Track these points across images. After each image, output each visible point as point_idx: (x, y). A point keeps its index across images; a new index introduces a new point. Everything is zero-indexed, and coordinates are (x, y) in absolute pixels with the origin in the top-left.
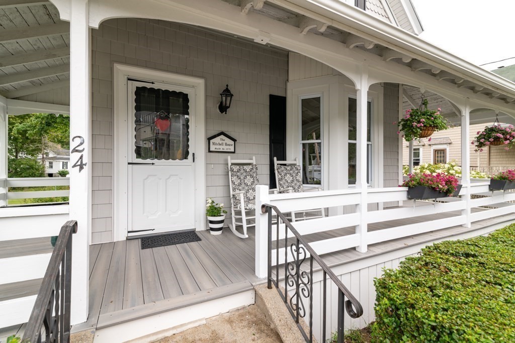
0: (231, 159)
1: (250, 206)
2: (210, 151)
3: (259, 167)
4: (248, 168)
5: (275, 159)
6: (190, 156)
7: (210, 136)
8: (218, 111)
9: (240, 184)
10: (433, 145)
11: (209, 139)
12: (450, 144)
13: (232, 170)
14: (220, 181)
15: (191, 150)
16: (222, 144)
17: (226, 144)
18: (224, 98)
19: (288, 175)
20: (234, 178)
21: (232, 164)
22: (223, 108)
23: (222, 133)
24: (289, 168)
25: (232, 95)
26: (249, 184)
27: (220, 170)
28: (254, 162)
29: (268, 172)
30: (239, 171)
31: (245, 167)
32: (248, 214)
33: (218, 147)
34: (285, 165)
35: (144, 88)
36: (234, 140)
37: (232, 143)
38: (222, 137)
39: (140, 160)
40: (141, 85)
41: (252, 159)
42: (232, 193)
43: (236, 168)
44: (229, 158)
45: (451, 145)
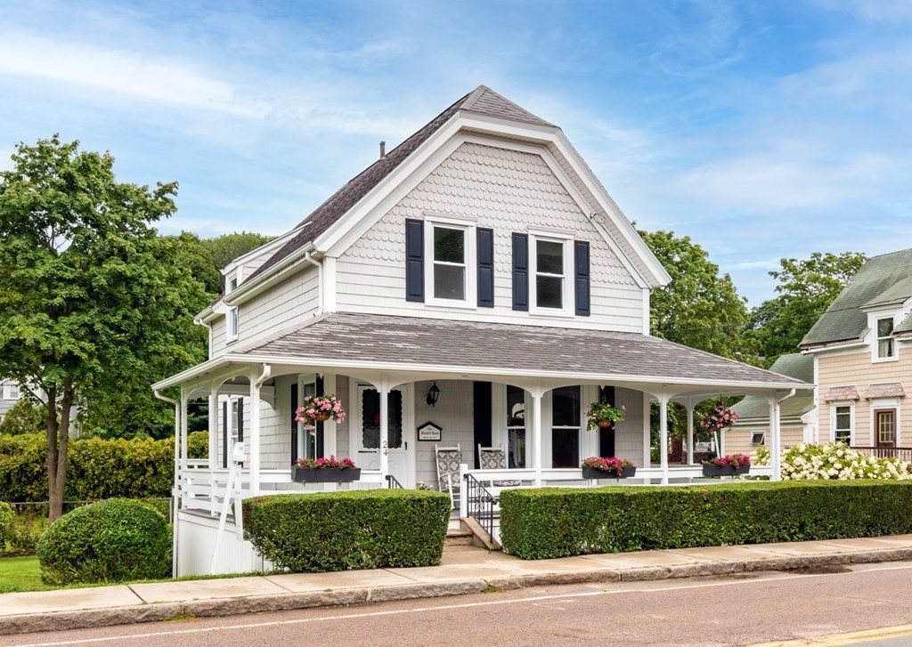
0: (439, 446)
1: (456, 485)
2: (419, 440)
3: (463, 453)
4: (453, 455)
5: (479, 445)
6: (403, 445)
7: (419, 426)
8: (425, 402)
9: (446, 469)
10: (873, 399)
11: (419, 429)
12: (902, 397)
13: (439, 457)
14: (428, 467)
15: (403, 440)
16: (429, 433)
17: (433, 433)
18: (432, 393)
19: (492, 461)
20: (441, 464)
21: (439, 451)
22: (431, 401)
23: (429, 423)
24: (492, 455)
25: (438, 391)
26: (455, 469)
27: (427, 457)
28: (458, 449)
29: (473, 459)
30: (445, 457)
31: (451, 454)
32: (454, 492)
33: (426, 436)
34: (491, 451)
35: (369, 390)
36: (440, 429)
37: (439, 431)
38: (429, 426)
39: (366, 449)
40: (366, 388)
41: (456, 446)
42: (439, 477)
43: (442, 455)
44: (436, 446)
45: (905, 401)
